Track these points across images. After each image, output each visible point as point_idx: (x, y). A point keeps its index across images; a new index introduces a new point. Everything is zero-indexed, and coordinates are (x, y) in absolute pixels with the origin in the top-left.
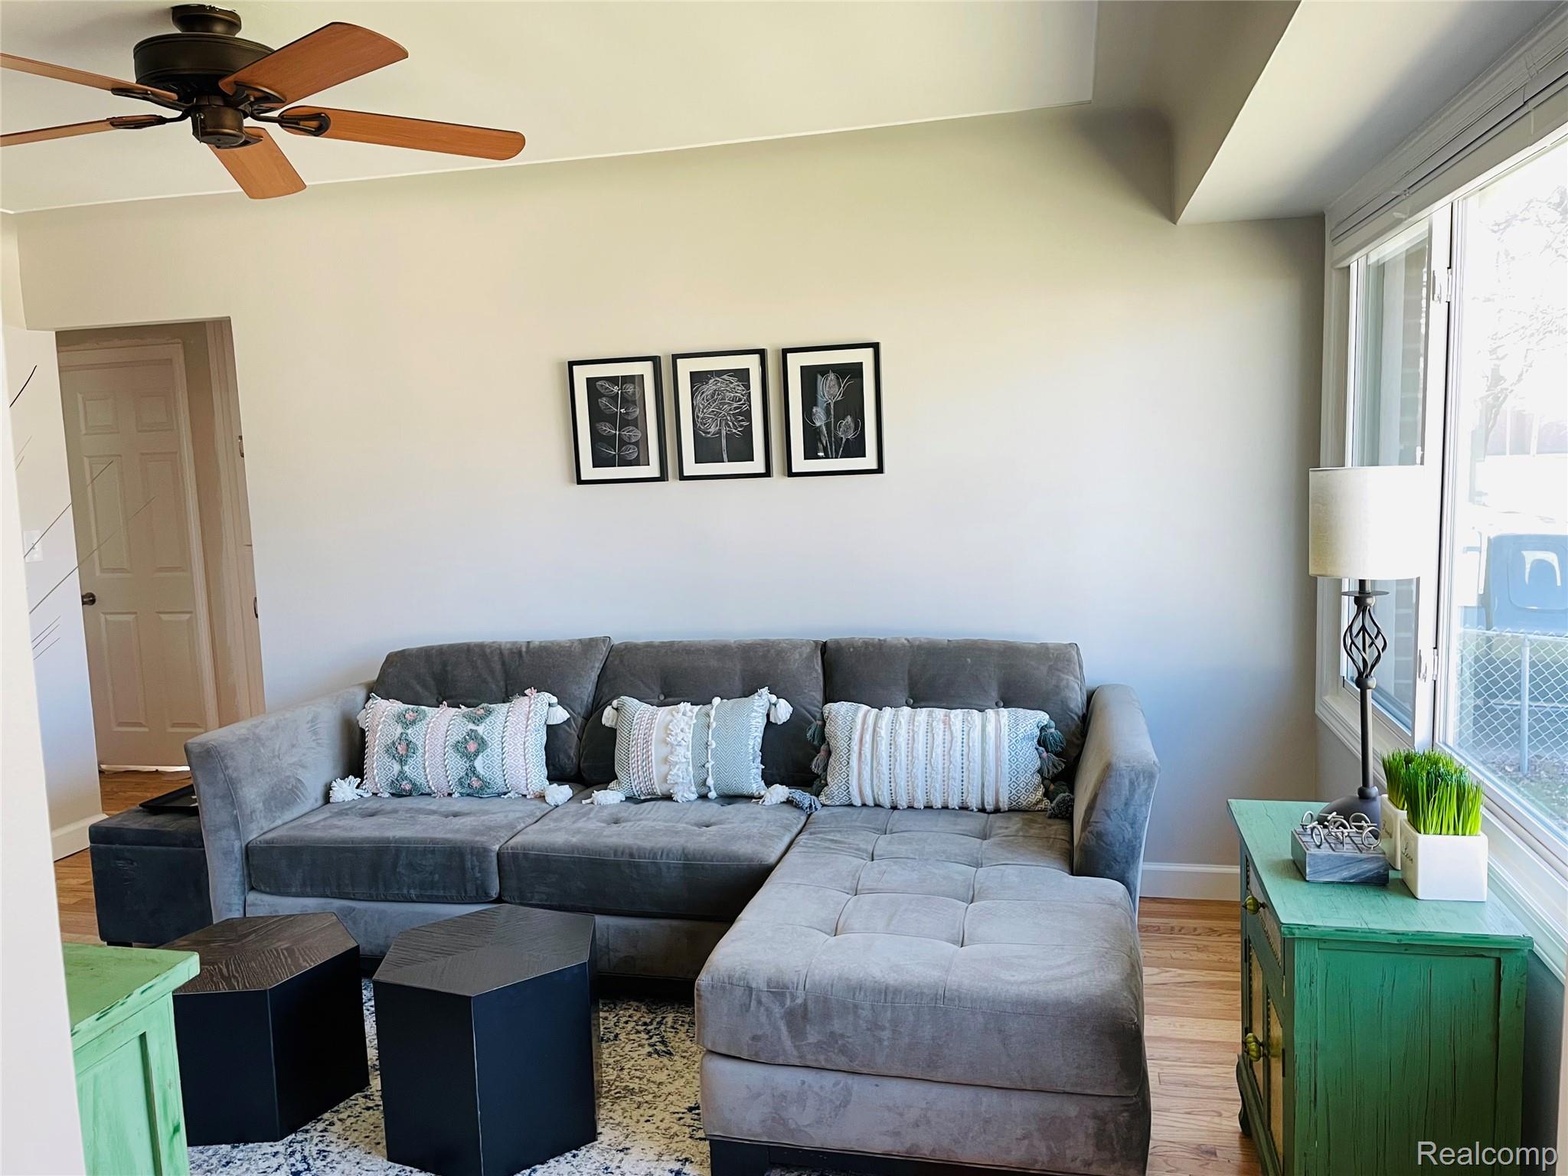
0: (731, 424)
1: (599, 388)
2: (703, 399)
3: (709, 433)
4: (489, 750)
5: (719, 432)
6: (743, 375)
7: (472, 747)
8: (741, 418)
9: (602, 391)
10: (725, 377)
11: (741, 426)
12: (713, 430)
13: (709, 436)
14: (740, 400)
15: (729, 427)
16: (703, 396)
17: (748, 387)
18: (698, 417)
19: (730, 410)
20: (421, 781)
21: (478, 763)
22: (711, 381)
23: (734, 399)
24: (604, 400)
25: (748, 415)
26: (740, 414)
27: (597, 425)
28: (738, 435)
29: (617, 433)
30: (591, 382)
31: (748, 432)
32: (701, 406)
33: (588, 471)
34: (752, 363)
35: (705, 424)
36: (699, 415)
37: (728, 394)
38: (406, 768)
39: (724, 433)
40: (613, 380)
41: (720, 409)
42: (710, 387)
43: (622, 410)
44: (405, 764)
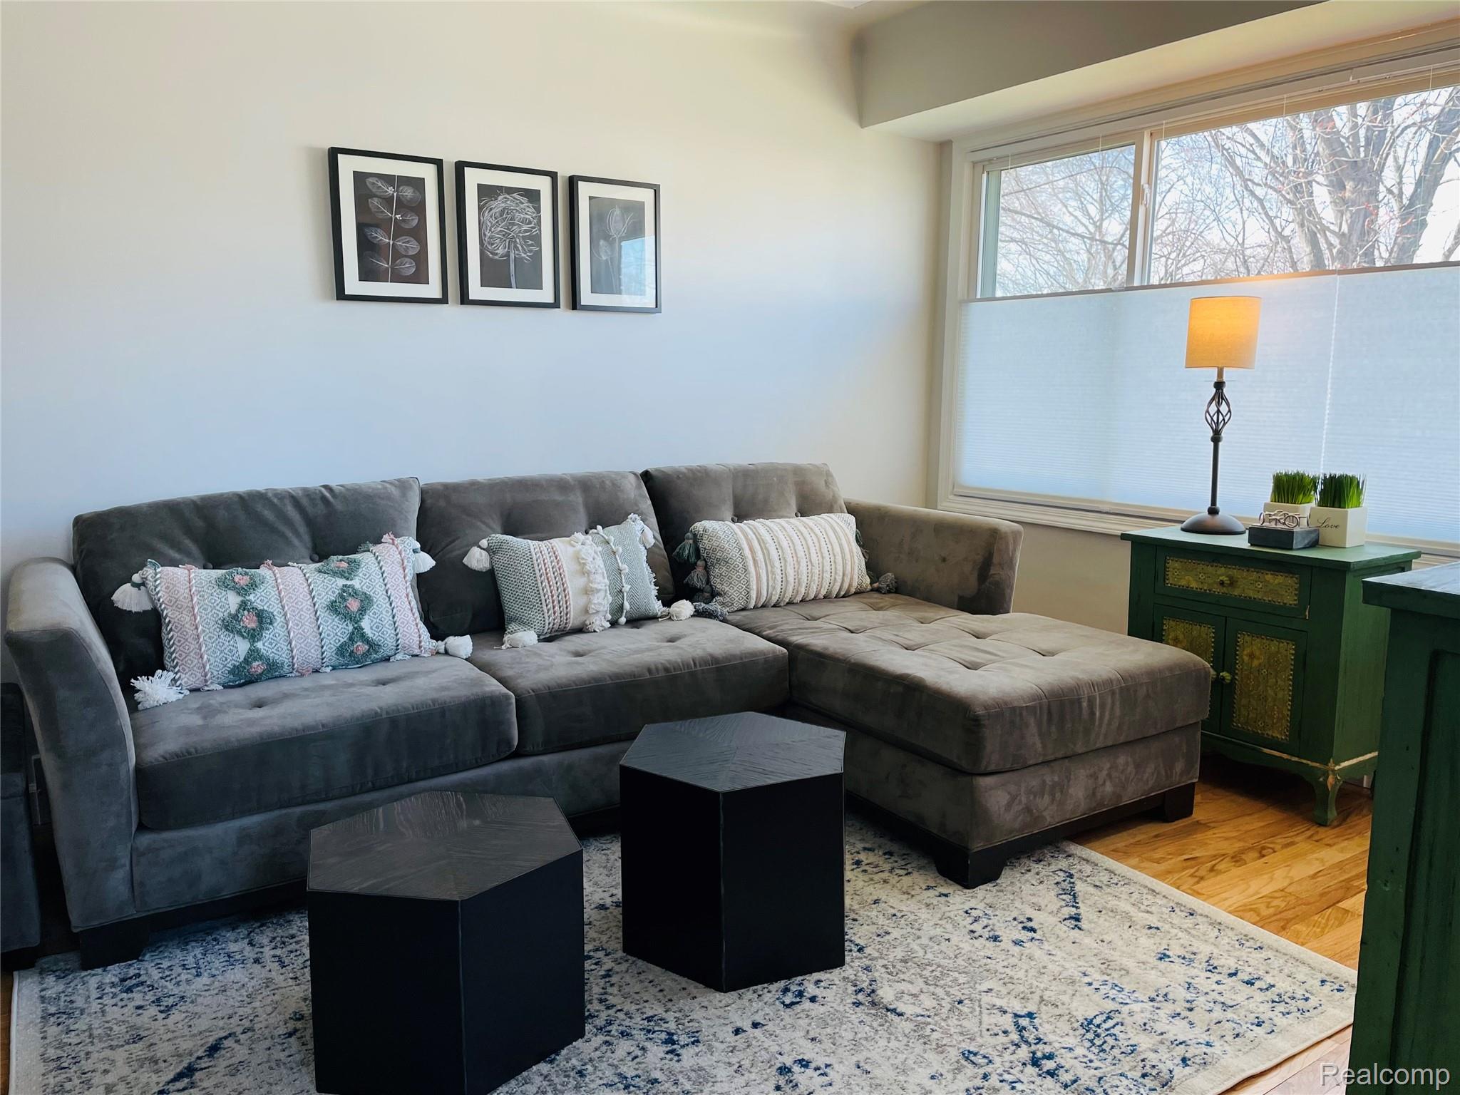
0: (520, 248)
1: (368, 184)
2: (491, 217)
3: (497, 254)
4: (375, 606)
5: (508, 255)
6: (533, 196)
7: (354, 605)
8: (531, 242)
9: (374, 190)
10: (515, 195)
11: (530, 251)
12: (501, 251)
13: (497, 257)
14: (530, 223)
15: (518, 250)
16: (491, 213)
17: (538, 210)
18: (485, 235)
19: (520, 232)
20: (283, 657)
21: (366, 624)
22: (500, 198)
23: (523, 221)
24: (375, 201)
25: (537, 239)
26: (530, 237)
27: (366, 230)
28: (526, 259)
29: (391, 243)
30: (359, 177)
31: (537, 256)
32: (489, 224)
33: (353, 285)
34: (543, 185)
35: (493, 244)
36: (487, 233)
37: (517, 214)
38: (259, 645)
39: (512, 256)
40: (388, 179)
41: (508, 229)
42: (499, 204)
43: (398, 216)
44: (259, 640)
